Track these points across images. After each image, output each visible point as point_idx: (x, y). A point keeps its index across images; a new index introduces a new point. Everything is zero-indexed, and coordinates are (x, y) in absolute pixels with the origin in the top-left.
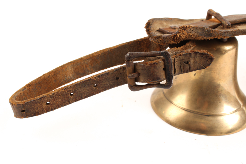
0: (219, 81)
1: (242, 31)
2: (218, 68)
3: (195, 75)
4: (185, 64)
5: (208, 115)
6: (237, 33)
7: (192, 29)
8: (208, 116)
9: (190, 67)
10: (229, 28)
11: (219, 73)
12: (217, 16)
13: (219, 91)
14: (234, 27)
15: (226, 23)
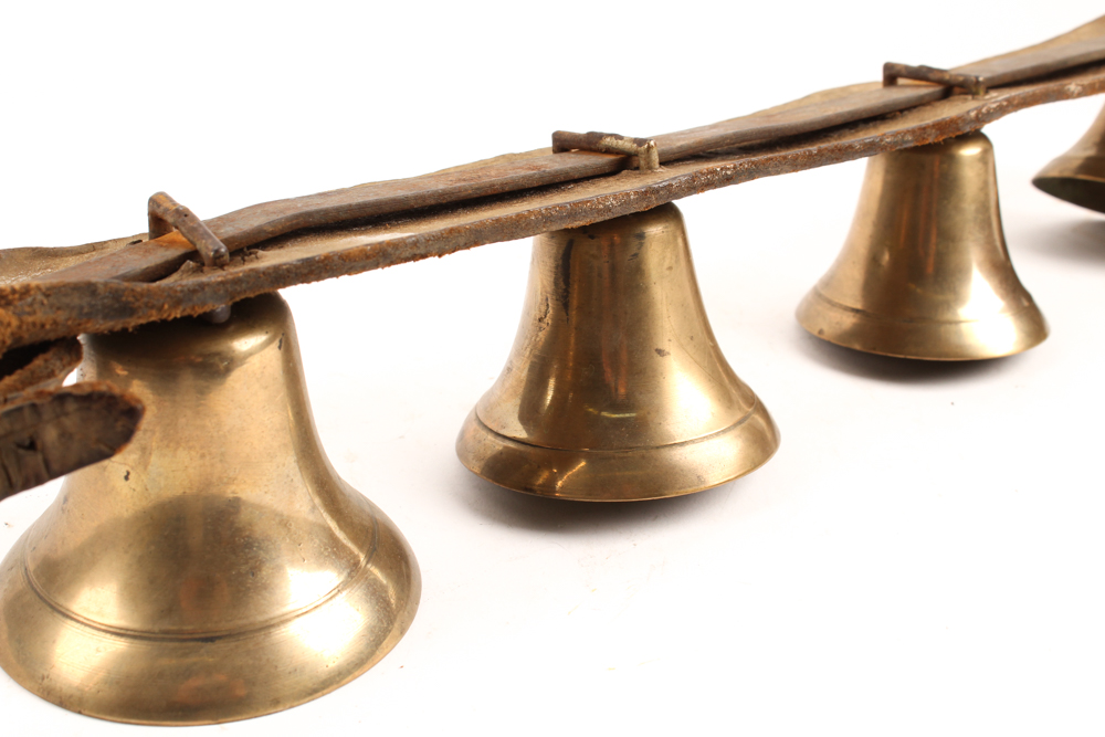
0: (233, 487)
1: (269, 274)
2: (212, 437)
3: (127, 478)
4: (21, 452)
5: (209, 635)
6: (248, 283)
7: (40, 297)
8: (211, 640)
9: (47, 463)
10: (222, 266)
11: (223, 454)
12: (180, 220)
13: (239, 530)
14: (244, 261)
15: (207, 248)
